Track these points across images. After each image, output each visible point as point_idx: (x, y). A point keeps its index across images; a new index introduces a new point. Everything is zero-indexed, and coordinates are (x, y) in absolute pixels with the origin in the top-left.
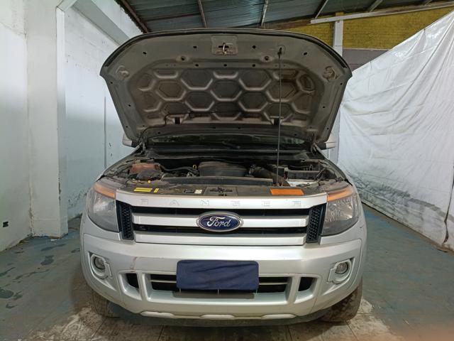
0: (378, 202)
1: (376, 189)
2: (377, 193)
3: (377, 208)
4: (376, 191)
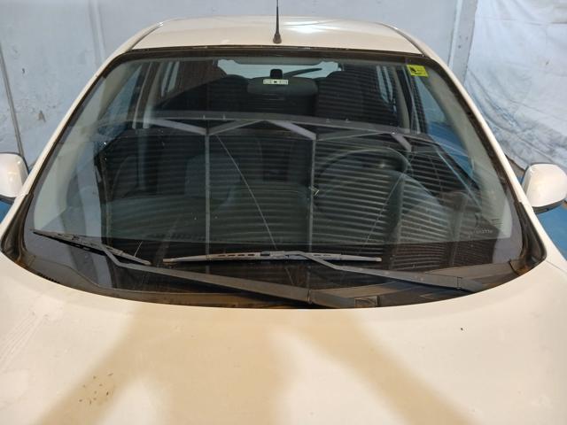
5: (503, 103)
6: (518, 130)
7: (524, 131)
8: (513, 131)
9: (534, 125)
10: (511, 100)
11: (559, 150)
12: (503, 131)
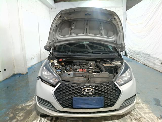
0: (138, 57)
1: (137, 53)
5: (131, 48)
6: (133, 52)
7: (134, 52)
8: (132, 53)
9: (135, 51)
10: (132, 47)
11: (139, 54)
12: (131, 53)
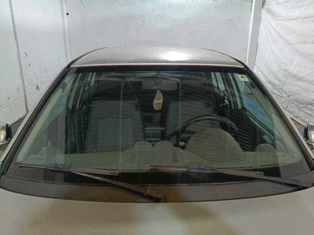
0: (301, 114)
1: (302, 102)
2: (301, 106)
3: (298, 120)
4: (301, 103)
6: (285, 96)
